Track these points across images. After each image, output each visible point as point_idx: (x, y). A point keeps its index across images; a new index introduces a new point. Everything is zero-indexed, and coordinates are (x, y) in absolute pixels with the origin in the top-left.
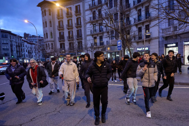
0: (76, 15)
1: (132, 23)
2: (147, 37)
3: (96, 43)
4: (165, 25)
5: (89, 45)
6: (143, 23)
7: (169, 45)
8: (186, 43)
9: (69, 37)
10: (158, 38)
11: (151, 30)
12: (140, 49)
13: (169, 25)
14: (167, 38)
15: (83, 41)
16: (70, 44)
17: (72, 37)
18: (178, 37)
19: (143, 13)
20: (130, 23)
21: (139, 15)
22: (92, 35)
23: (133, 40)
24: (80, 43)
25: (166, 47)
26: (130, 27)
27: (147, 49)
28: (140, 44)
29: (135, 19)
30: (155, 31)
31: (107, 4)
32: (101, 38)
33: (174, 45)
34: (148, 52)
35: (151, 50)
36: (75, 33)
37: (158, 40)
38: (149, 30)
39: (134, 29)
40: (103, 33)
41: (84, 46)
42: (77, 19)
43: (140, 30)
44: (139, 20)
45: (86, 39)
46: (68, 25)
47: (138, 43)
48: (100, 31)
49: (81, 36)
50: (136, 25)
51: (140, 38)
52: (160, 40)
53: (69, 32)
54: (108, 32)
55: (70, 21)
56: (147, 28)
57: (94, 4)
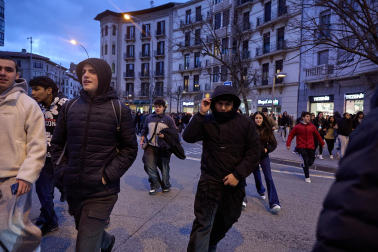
0: (158, 38)
1: (253, 54)
2: (280, 80)
3: (186, 87)
4: (311, 60)
5: (174, 89)
6: (272, 57)
8: (349, 97)
9: (142, 73)
10: (299, 84)
11: (286, 68)
12: (264, 102)
13: (319, 63)
14: (313, 86)
15: (165, 81)
16: (143, 85)
17: (148, 74)
18: (335, 85)
19: (273, 40)
21: (266, 42)
22: (182, 73)
23: (252, 84)
24: (159, 85)
25: (312, 101)
26: (249, 63)
27: (276, 102)
28: (265, 94)
29: (257, 49)
30: (291, 72)
31: (210, 22)
32: (196, 79)
33: (327, 98)
34: (278, 108)
35: (283, 106)
36: (153, 68)
37: (296, 88)
38: (281, 69)
39: (256, 66)
40: (200, 71)
41: (165, 90)
42: (159, 44)
43: (265, 68)
44: (265, 51)
45: (169, 77)
46: (143, 53)
47: (260, 90)
48: (196, 66)
49: (163, 73)
50: (260, 60)
51: (265, 82)
52: (302, 88)
53: (143, 66)
54: (209, 70)
55: (147, 47)
56: (279, 66)
57: (188, 21)
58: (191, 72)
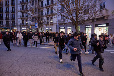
0: (12, 6)
1: (44, 14)
2: (51, 23)
3: (23, 23)
4: (59, 18)
5: (19, 24)
6: (49, 16)
7: (61, 28)
8: (68, 28)
9: (6, 18)
10: (56, 24)
11: (53, 19)
12: (47, 29)
13: (61, 18)
14: (60, 24)
15: (16, 21)
16: (7, 22)
17: (9, 18)
18: (65, 24)
19: (50, 11)
20: (43, 15)
21: (48, 12)
22: (21, 19)
23: (44, 24)
24: (13, 22)
25: (60, 29)
26: (43, 17)
27: (51, 29)
28: (48, 26)
29: (45, 13)
30: (55, 20)
31: (31, 3)
32: (27, 21)
33: (63, 28)
34: (51, 30)
35: (53, 30)
36: (10, 16)
37: (56, 25)
38: (52, 19)
39: (45, 18)
40: (28, 18)
41: (16, 24)
42: (12, 8)
43: (48, 19)
44: (48, 14)
45: (17, 20)
46: (6, 11)
47: (46, 25)
48: (26, 17)
49: (14, 18)
50: (46, 16)
51: (48, 23)
52: (57, 25)
53: (6, 15)
54: (31, 18)
55: (8, 9)
56: (51, 18)
57: (23, 1)
58: (25, 18)
